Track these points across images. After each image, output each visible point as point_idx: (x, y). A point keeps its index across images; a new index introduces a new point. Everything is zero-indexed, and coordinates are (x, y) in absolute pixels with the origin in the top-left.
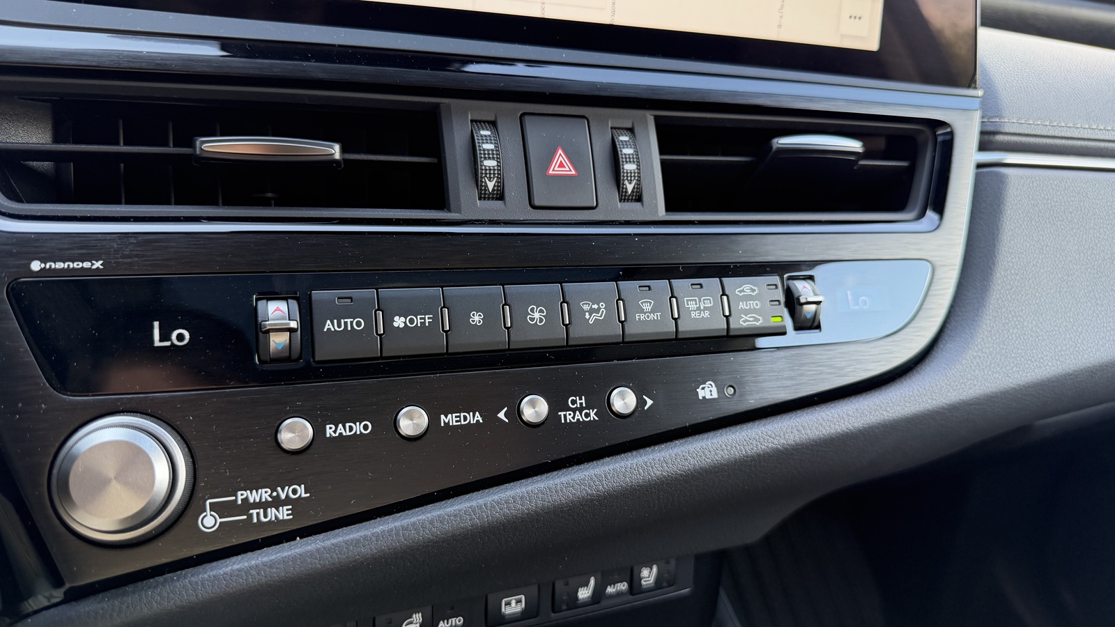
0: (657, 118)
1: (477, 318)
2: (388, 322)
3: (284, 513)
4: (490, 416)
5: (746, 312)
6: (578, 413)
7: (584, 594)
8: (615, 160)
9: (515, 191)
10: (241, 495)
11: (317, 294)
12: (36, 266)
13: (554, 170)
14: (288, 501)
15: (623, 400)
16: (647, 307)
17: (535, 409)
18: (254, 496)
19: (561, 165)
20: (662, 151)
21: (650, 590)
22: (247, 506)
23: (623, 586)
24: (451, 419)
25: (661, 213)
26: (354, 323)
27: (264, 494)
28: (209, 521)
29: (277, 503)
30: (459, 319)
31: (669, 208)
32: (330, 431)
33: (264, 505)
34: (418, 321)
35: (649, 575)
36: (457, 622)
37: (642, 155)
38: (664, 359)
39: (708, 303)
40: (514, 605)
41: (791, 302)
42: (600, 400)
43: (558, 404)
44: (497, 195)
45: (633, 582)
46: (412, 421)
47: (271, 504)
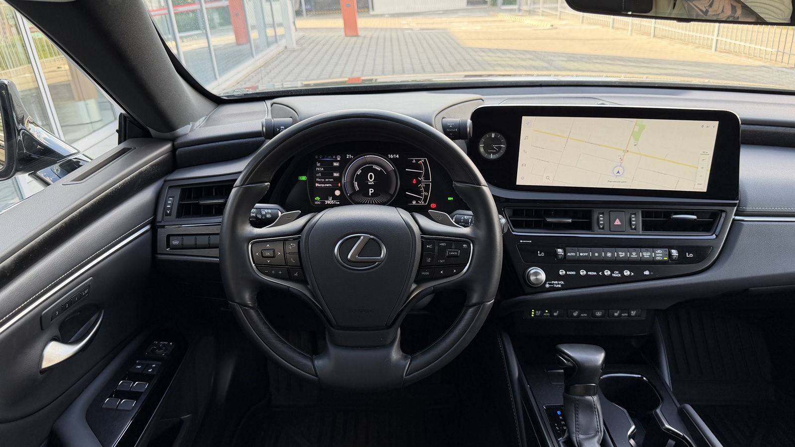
0: (643, 213)
1: (596, 255)
2: (579, 254)
3: (560, 286)
4: (598, 273)
5: (658, 256)
6: (616, 274)
7: (616, 314)
8: (630, 221)
9: (607, 227)
10: (553, 282)
11: (567, 248)
12: (521, 241)
13: (616, 223)
14: (560, 284)
15: (627, 273)
16: (634, 254)
17: (607, 273)
18: (555, 282)
19: (618, 222)
20: (643, 217)
21: (633, 317)
22: (553, 284)
23: (626, 315)
24: (590, 273)
25: (641, 232)
26: (573, 254)
27: (556, 282)
28: (547, 286)
29: (559, 284)
30: (593, 254)
31: (643, 232)
32: (568, 273)
33: (556, 284)
34: (585, 254)
35: (633, 313)
36: (586, 315)
37: (637, 220)
38: (637, 265)
39: (649, 254)
40: (599, 314)
41: (670, 255)
42: (621, 272)
43: (612, 272)
44: (603, 228)
45: (629, 314)
46: (583, 273)
47: (558, 284)
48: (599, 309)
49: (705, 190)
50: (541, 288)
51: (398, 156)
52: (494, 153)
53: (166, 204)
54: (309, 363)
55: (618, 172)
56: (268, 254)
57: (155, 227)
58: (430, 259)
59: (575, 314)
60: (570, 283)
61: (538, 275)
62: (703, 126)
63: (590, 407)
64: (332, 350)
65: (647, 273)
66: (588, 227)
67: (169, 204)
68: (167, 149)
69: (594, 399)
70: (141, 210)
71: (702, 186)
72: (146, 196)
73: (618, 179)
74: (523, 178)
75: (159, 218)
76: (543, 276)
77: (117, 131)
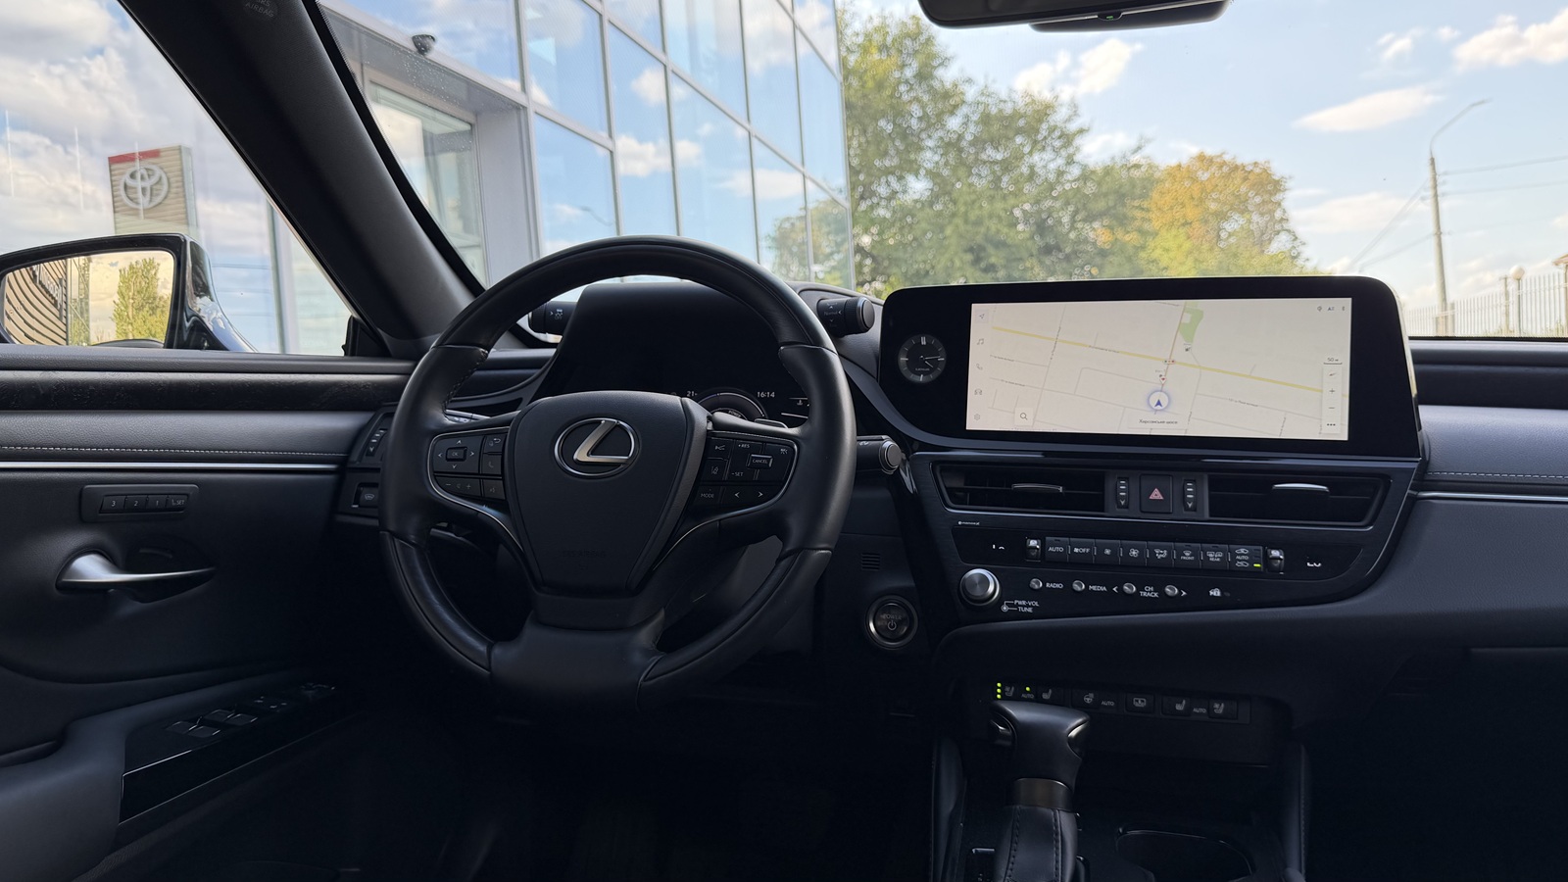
0: (1209, 476)
1: (1108, 552)
2: (1072, 550)
3: (1030, 610)
4: (1110, 589)
5: (1240, 561)
6: (1149, 592)
7: (1179, 707)
8: (1184, 493)
9: (1134, 504)
10: (1016, 602)
11: (1047, 538)
12: (960, 523)
13: (1153, 497)
14: (1031, 606)
15: (1171, 590)
16: (1187, 554)
17: (1129, 588)
18: (1020, 603)
19: (1156, 495)
20: (1210, 490)
21: (1219, 717)
22: (1018, 605)
23: (1204, 711)
24: (1094, 588)
25: (1207, 516)
26: (1060, 549)
27: (1024, 603)
28: (1005, 608)
29: (1028, 606)
30: (1101, 551)
31: (1211, 516)
32: (1048, 585)
33: (1023, 606)
34: (1084, 550)
35: (1219, 708)
36: (1112, 704)
37: (1196, 493)
38: (1196, 578)
39: (1220, 555)
40: (1140, 703)
41: (1267, 560)
42: (1160, 589)
43: (1140, 588)
44: (1126, 506)
45: (1210, 710)
46: (1079, 586)
47: (1025, 606)
49: (1344, 436)
50: (988, 610)
51: (773, 395)
52: (926, 374)
53: (372, 436)
54: (483, 648)
55: (1159, 403)
56: (455, 454)
57: (343, 467)
58: (717, 469)
59: (1087, 699)
60: (1050, 604)
61: (985, 581)
62: (1320, 309)
63: (1047, 833)
65: (1216, 593)
66: (1099, 506)
67: (376, 438)
71: (1336, 427)
73: (1159, 417)
74: (977, 417)
75: (354, 457)
76: (993, 587)
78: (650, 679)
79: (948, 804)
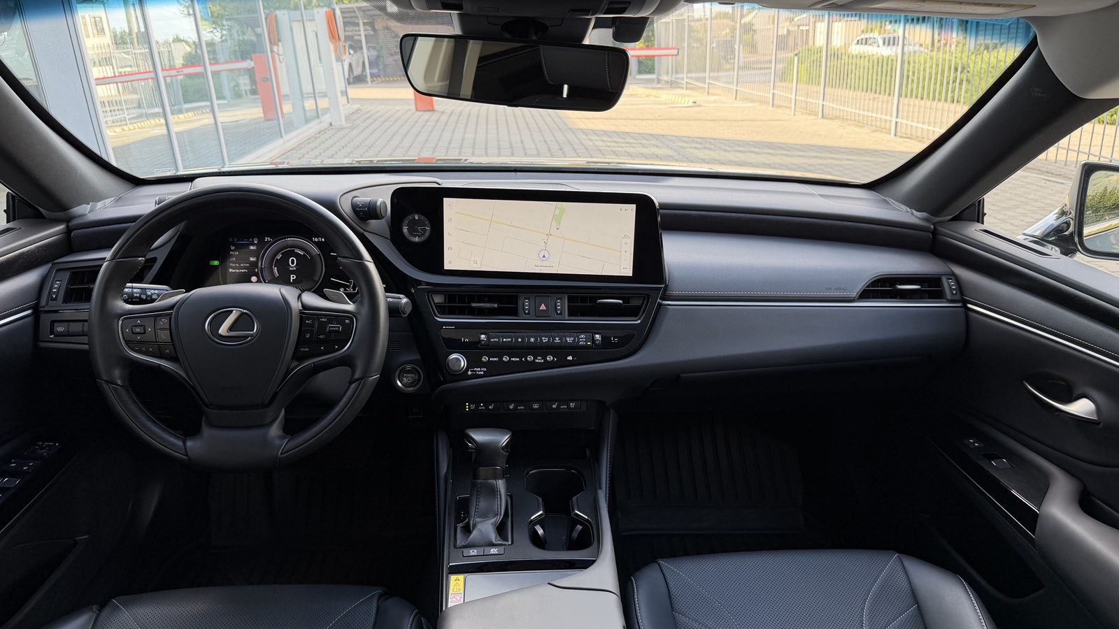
0: (568, 296)
1: (520, 340)
2: (502, 340)
3: (482, 373)
4: (521, 359)
5: (581, 341)
6: (539, 360)
7: (554, 406)
8: (556, 306)
9: (532, 312)
10: (475, 369)
11: (490, 334)
12: (444, 327)
13: (541, 308)
14: (483, 371)
15: (550, 358)
16: (557, 339)
17: (530, 358)
18: (477, 369)
19: (543, 307)
20: (568, 303)
21: (573, 409)
22: (475, 371)
23: (566, 407)
24: (513, 359)
25: (567, 317)
26: (496, 340)
27: (479, 369)
28: (470, 373)
29: (481, 371)
30: (516, 339)
31: (570, 315)
32: (491, 359)
33: (479, 371)
34: (508, 340)
35: (572, 405)
36: (523, 408)
37: (562, 304)
38: (561, 350)
39: (572, 339)
40: (536, 406)
41: (593, 340)
42: (544, 358)
43: (535, 358)
44: (529, 314)
45: (568, 406)
46: (506, 359)
47: (480, 371)
48: (536, 401)
49: (631, 274)
50: (463, 375)
51: (323, 240)
52: (419, 236)
53: (51, 288)
54: (180, 443)
55: (544, 256)
56: (138, 330)
57: (37, 311)
58: (309, 335)
59: (511, 407)
60: (493, 369)
61: (459, 360)
62: (621, 210)
63: (493, 491)
64: (206, 431)
65: (570, 358)
66: (514, 312)
67: (55, 288)
68: (58, 230)
69: (501, 484)
70: (21, 295)
71: (628, 271)
72: (28, 279)
73: (545, 263)
74: (450, 262)
75: (43, 303)
76: (463, 363)
77: (5, 211)
78: (285, 453)
79: (444, 468)
